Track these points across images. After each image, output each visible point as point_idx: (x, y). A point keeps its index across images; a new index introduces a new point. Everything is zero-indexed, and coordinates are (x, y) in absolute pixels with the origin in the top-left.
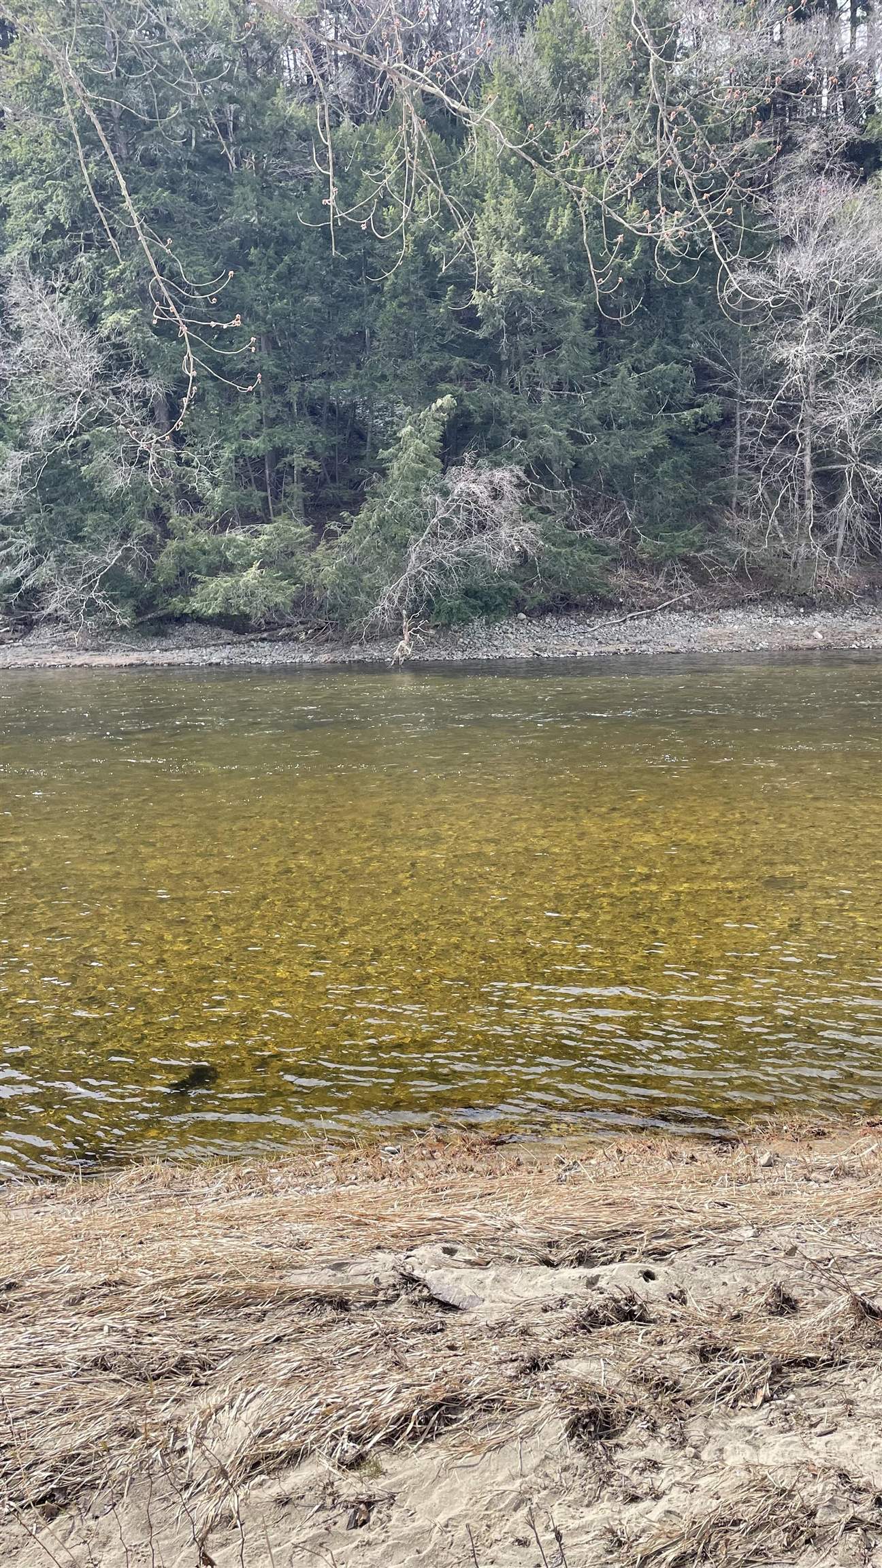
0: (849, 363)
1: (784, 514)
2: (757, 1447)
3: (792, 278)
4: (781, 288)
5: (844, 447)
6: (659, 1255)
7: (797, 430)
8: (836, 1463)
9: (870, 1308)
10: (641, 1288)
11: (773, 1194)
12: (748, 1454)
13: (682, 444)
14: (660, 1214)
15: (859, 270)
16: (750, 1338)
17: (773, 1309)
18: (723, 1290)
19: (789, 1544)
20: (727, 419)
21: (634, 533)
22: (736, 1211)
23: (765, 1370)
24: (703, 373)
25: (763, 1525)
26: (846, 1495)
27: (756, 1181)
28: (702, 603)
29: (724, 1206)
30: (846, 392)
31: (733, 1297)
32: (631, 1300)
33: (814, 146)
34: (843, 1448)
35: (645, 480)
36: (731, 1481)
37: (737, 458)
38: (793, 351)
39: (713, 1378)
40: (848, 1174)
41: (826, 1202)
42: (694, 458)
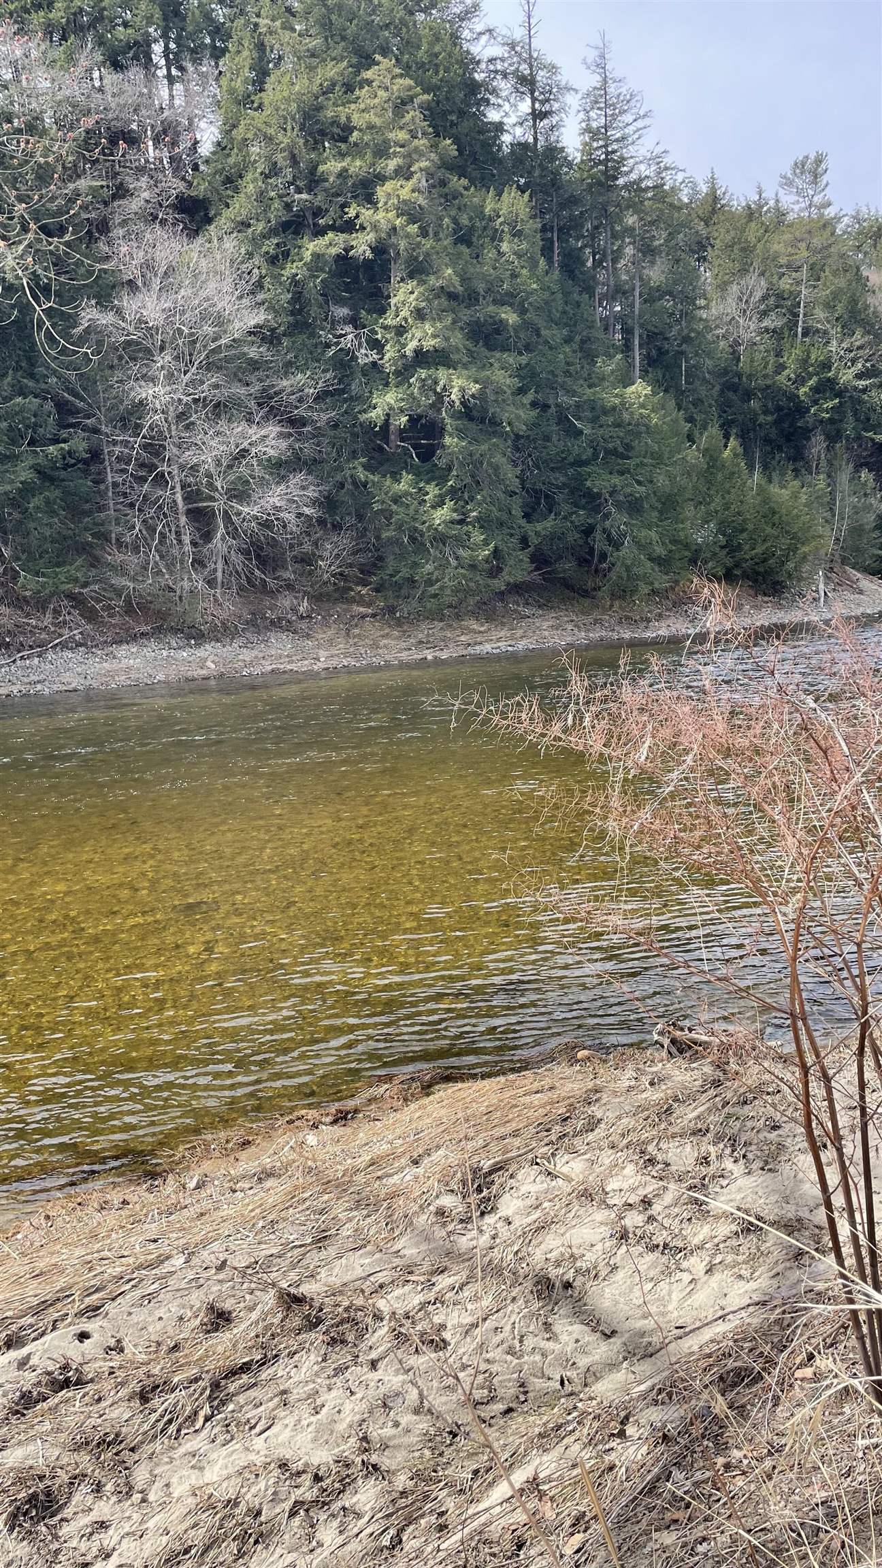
0: (205, 406)
1: (164, 549)
2: (201, 1469)
3: (140, 321)
4: (131, 329)
5: (211, 485)
6: (93, 1311)
7: (165, 468)
8: (275, 1456)
9: (295, 1296)
10: (75, 1352)
11: (202, 1214)
12: (194, 1479)
13: (52, 480)
14: (90, 1270)
15: (202, 319)
16: (188, 1364)
17: (209, 1327)
18: (159, 1325)
19: (239, 1551)
20: (95, 455)
21: (13, 569)
22: (167, 1242)
23: (204, 1389)
24: (63, 408)
25: (214, 1542)
26: (287, 1483)
27: (186, 1207)
28: (93, 639)
29: (155, 1241)
30: (206, 433)
31: (169, 1329)
32: (65, 1368)
33: (146, 195)
34: (281, 1439)
35: (16, 515)
36: (179, 1510)
37: (110, 494)
38: (151, 392)
39: (154, 1417)
40: (270, 1175)
41: (250, 1208)
42: (67, 493)
